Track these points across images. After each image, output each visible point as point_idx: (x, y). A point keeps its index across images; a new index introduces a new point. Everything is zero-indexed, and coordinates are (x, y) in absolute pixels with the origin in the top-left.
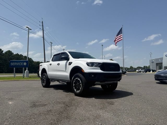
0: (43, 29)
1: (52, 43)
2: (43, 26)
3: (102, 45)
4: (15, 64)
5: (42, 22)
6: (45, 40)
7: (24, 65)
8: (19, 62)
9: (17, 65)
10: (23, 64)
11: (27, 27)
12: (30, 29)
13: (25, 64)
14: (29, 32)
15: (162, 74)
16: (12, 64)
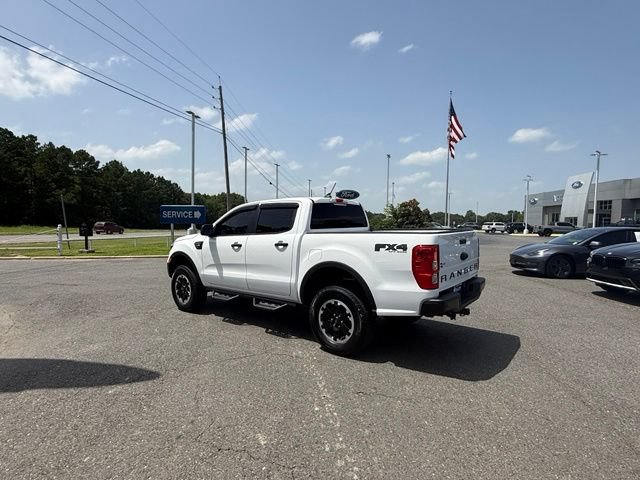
0: (222, 109)
1: (246, 149)
2: (221, 99)
3: (389, 156)
4: (174, 213)
5: (220, 88)
7: (196, 217)
8: (183, 209)
9: (179, 216)
10: (193, 215)
11: (190, 112)
12: (198, 117)
14: (194, 123)
15: (524, 253)
16: (166, 215)
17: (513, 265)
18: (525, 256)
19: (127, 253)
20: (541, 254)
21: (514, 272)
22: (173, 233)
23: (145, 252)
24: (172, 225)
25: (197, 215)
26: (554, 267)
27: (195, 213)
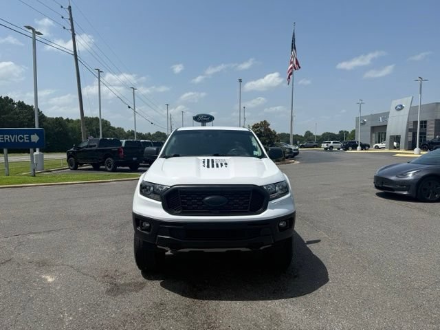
0: (73, 29)
1: (100, 71)
2: (71, 19)
3: (240, 80)
4: (7, 138)
5: (70, 7)
6: (79, 62)
7: (32, 141)
8: (18, 133)
9: (13, 141)
10: (30, 139)
11: (29, 28)
12: (39, 33)
13: (35, 138)
14: (34, 40)
15: (392, 175)
17: (377, 187)
18: (393, 178)
20: (410, 176)
21: (378, 194)
22: (6, 160)
24: (5, 150)
26: (425, 189)
27: (32, 136)
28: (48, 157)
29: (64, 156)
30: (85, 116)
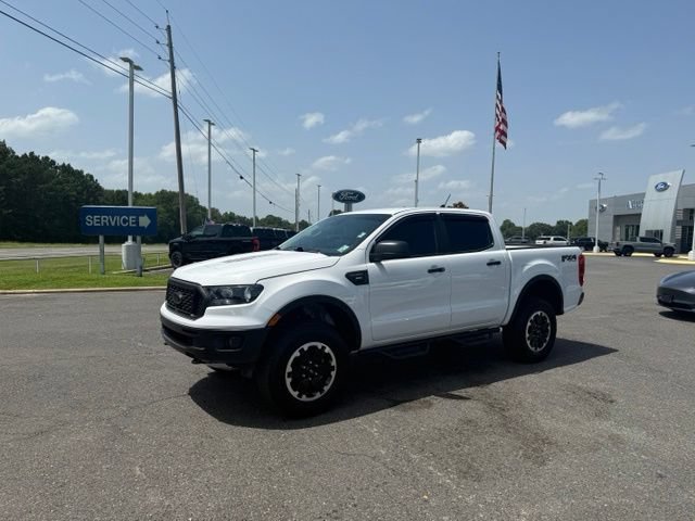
0: (172, 60)
1: (210, 123)
2: (170, 45)
3: (418, 140)
4: (105, 219)
5: (169, 27)
6: (179, 110)
7: (141, 225)
8: (120, 213)
9: (113, 224)
10: (137, 223)
11: (126, 60)
12: (138, 68)
14: (132, 74)
16: (92, 221)
17: (661, 302)
18: (690, 291)
19: (28, 285)
21: (663, 314)
22: (102, 251)
23: (57, 282)
24: (101, 238)
25: (145, 221)
27: (141, 218)
28: (146, 249)
29: (166, 248)
30: (186, 192)
